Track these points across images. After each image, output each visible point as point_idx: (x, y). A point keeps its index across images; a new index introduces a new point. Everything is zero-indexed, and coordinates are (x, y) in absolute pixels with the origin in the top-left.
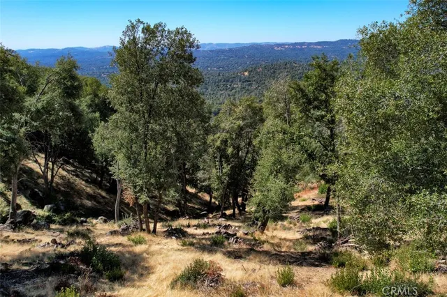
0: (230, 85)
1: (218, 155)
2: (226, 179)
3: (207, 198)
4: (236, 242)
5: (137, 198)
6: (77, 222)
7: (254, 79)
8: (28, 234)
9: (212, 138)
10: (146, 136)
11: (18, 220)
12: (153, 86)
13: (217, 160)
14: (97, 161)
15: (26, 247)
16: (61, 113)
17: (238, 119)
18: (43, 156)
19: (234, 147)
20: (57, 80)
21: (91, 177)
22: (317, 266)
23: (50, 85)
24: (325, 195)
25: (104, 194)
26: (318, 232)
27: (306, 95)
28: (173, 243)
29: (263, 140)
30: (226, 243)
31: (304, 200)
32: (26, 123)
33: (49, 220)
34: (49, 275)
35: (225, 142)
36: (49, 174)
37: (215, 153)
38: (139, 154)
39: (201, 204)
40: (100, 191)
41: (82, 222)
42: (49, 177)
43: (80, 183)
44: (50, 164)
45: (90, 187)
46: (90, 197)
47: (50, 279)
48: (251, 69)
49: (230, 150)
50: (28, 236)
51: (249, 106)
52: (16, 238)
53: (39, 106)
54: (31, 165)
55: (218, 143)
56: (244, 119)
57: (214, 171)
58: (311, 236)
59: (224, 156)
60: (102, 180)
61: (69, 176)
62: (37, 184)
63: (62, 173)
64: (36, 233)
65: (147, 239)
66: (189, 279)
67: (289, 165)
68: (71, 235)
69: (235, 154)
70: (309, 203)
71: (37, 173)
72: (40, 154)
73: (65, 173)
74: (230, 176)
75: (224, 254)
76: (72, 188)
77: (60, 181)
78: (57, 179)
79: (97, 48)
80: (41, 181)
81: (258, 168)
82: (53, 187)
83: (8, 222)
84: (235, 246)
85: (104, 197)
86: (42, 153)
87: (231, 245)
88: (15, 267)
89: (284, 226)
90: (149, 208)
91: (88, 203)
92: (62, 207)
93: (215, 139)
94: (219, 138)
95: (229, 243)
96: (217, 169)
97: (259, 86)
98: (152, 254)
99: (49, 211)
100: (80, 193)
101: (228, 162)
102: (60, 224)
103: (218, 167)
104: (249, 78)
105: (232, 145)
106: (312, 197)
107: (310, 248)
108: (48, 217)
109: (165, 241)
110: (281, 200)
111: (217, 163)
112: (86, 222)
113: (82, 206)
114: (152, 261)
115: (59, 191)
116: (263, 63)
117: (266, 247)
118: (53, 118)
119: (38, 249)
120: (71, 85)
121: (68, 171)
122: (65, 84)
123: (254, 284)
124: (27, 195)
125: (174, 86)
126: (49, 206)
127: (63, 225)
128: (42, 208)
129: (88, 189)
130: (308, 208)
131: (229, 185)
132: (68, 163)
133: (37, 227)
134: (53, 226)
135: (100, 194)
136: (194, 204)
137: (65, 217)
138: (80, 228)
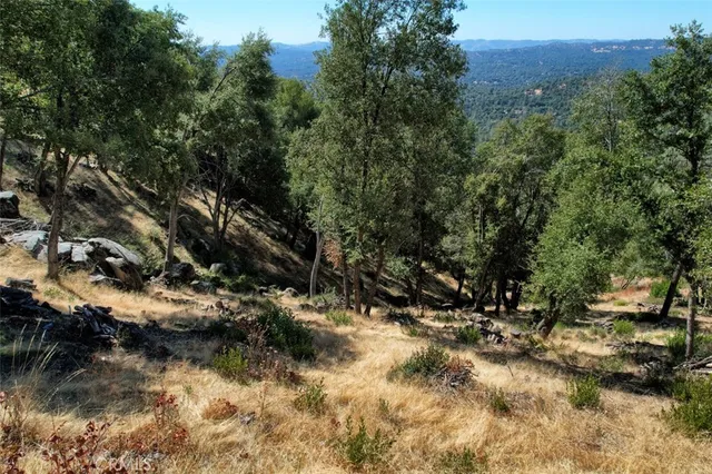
0: (509, 111)
1: (480, 208)
2: (490, 250)
3: (455, 285)
4: (499, 342)
5: (345, 257)
6: (255, 290)
7: (550, 101)
8: (186, 294)
9: (472, 179)
10: (367, 154)
11: (176, 274)
12: (385, 70)
13: (479, 216)
14: (290, 206)
15: (182, 308)
16: (243, 121)
17: (520, 152)
18: (215, 195)
19: (508, 198)
20: (241, 68)
21: (280, 233)
22: (641, 393)
23: (230, 77)
24: (662, 300)
25: (296, 258)
26: (645, 350)
27: (652, 97)
28: (396, 330)
29: (564, 173)
30: (481, 341)
31: (623, 304)
32: (194, 132)
33: (217, 283)
34: (208, 339)
35: (493, 188)
36: (221, 220)
37: (475, 206)
38: (354, 183)
39: (443, 293)
40: (291, 253)
41: (261, 291)
42: (221, 225)
43: (263, 239)
44: (223, 207)
45: (277, 246)
46: (276, 260)
47: (209, 343)
48: (547, 85)
49: (501, 202)
50: (185, 297)
51: (541, 131)
52: (170, 297)
53: (214, 106)
54: (197, 205)
55: (482, 189)
56: (530, 152)
57: (471, 234)
58: (632, 355)
59: (490, 211)
60: (294, 239)
61: (248, 226)
62: (203, 233)
63: (238, 221)
64: (197, 296)
65: (355, 320)
66: (418, 370)
67: (605, 225)
68: (245, 303)
69: (510, 209)
70: (632, 309)
71: (205, 217)
72: (211, 192)
73: (242, 221)
74: (498, 244)
75: (477, 354)
76: (252, 245)
77: (235, 233)
78: (230, 229)
79: (302, 46)
80: (209, 229)
81: (548, 227)
82: (225, 239)
83: (162, 275)
84: (496, 347)
85: (295, 263)
86: (214, 191)
87: (490, 345)
88: (164, 326)
89: (584, 335)
90: (362, 288)
91: (272, 268)
92: (235, 269)
93: (478, 183)
94: (484, 180)
95: (488, 342)
96: (476, 231)
97: (558, 115)
98: (362, 338)
99: (217, 272)
100: (262, 253)
101: (495, 220)
102: (231, 289)
103: (478, 228)
104: (542, 99)
105: (506, 193)
106: (638, 301)
107: (629, 368)
108: (214, 279)
109: (382, 326)
110: (586, 278)
111: (478, 222)
112: (267, 291)
113: (264, 271)
114: (360, 346)
115: (231, 246)
116: (570, 75)
117: (550, 356)
118: (231, 127)
119: (198, 313)
120: (260, 78)
121: (247, 219)
122: (252, 75)
123: (527, 396)
124: (190, 246)
125: (418, 73)
126: (218, 265)
127: (233, 292)
128: (208, 267)
129: (275, 249)
130: (630, 316)
131: (494, 260)
132: (249, 208)
133: (198, 289)
134: (221, 292)
135: (290, 258)
136: (432, 291)
137: (239, 281)
138: (259, 299)
